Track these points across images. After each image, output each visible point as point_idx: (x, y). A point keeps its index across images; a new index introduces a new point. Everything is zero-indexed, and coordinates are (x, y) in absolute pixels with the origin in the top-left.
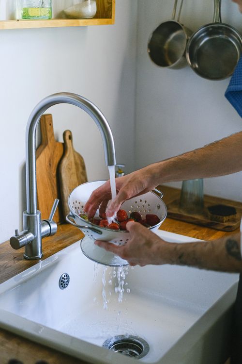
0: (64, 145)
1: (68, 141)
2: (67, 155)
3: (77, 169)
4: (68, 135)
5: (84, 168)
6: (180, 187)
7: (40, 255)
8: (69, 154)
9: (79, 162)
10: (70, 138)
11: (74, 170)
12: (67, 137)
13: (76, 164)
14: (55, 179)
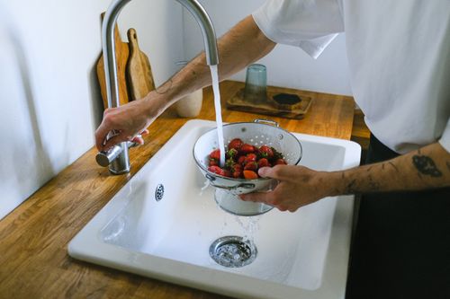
0: (130, 45)
1: (133, 40)
2: (134, 55)
3: (144, 70)
4: (132, 33)
5: (150, 68)
6: (244, 80)
7: (128, 169)
8: (135, 55)
9: (145, 62)
10: (135, 37)
11: (141, 71)
12: (132, 36)
13: (143, 64)
14: (125, 83)
